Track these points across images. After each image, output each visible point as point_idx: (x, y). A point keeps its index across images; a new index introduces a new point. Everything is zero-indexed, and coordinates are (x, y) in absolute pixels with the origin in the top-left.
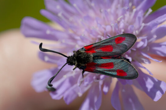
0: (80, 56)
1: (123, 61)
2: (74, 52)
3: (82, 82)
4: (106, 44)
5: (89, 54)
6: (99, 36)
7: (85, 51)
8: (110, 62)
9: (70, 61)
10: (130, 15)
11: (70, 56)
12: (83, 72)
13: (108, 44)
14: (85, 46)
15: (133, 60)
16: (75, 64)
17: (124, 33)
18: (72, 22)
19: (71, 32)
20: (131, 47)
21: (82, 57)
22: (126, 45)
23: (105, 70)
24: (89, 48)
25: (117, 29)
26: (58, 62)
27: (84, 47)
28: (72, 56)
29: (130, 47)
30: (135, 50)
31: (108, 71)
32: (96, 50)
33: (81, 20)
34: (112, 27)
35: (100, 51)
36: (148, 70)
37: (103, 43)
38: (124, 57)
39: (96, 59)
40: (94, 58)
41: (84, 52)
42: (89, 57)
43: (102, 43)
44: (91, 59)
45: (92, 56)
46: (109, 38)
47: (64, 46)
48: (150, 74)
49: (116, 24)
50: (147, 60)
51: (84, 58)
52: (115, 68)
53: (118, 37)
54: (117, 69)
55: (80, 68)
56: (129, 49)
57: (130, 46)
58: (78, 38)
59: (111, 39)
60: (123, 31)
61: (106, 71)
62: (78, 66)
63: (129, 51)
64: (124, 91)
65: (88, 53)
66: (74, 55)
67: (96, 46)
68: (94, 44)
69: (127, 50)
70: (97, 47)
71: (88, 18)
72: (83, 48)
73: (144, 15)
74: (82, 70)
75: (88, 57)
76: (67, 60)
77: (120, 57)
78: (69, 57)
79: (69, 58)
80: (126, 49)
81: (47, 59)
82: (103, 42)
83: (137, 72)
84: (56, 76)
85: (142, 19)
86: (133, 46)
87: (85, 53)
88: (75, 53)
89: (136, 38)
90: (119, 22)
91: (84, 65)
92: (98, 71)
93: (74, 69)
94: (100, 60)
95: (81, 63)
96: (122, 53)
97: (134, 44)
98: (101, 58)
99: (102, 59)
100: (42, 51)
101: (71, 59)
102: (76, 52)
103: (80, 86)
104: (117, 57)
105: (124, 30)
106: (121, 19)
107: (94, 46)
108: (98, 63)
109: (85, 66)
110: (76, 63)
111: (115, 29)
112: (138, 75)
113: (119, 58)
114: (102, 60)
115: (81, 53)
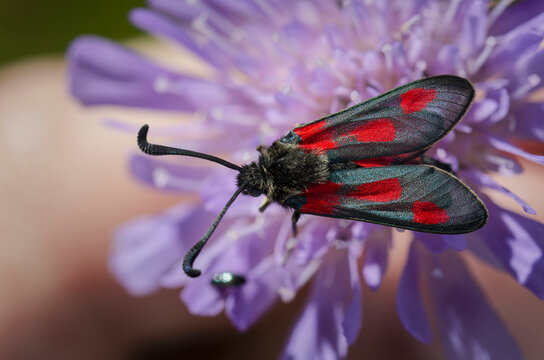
0: (282, 164)
1: (432, 170)
2: (260, 149)
3: (291, 252)
4: (370, 117)
5: (314, 153)
6: (341, 91)
7: (300, 143)
8: (389, 177)
9: (249, 182)
10: (442, 12)
11: (249, 163)
12: (296, 217)
13: (378, 115)
14: (297, 125)
15: (463, 167)
16: (266, 192)
17: (425, 73)
18: (240, 47)
19: (238, 80)
20: (457, 120)
21: (289, 167)
22: (438, 117)
23: (372, 208)
24: (311, 135)
25: (401, 61)
26: (203, 187)
27: (296, 130)
28: (253, 165)
29: (454, 123)
30: (467, 130)
31: (381, 210)
32: (338, 140)
33: (275, 37)
34: (382, 55)
35: (350, 143)
36: (517, 199)
37: (359, 115)
38: (432, 159)
39: (338, 170)
40: (331, 167)
41: (294, 146)
42: (317, 165)
43: (356, 112)
44: (323, 172)
45: (324, 158)
46: (375, 94)
47: (216, 131)
48: (525, 210)
49: (397, 45)
50: (511, 164)
51: (298, 167)
52: (407, 196)
53: (411, 88)
54: (414, 199)
55: (285, 205)
56: (450, 128)
57: (453, 120)
58: (268, 100)
59: (386, 97)
60: (422, 66)
61: (374, 209)
62: (277, 198)
63: (451, 135)
64: (437, 273)
65: (309, 151)
66: (262, 159)
67: (338, 126)
68: (328, 118)
69: (443, 131)
70: (339, 128)
71: (297, 28)
72: (290, 135)
73: (490, 10)
74: (292, 211)
75: (311, 165)
76: (239, 178)
77: (418, 159)
78: (246, 167)
79: (243, 171)
80: (440, 128)
81: (162, 178)
82: (361, 109)
83: (482, 207)
84: (207, 240)
85: (484, 23)
86: (462, 119)
87: (298, 150)
88: (265, 152)
89: (471, 87)
90: (405, 37)
91: (298, 192)
92: (347, 210)
93: (262, 209)
94: (353, 172)
95: (290, 187)
96: (427, 145)
97: (468, 111)
98: (358, 167)
99: (361, 167)
100: (150, 153)
101: (251, 176)
102: (269, 151)
103: (284, 265)
104: (410, 158)
105: (428, 63)
106: (413, 27)
107: (328, 124)
108: (348, 182)
109: (302, 195)
110: (271, 188)
111: (395, 62)
112: (486, 216)
113: (418, 163)
114: (360, 170)
115: (285, 153)
